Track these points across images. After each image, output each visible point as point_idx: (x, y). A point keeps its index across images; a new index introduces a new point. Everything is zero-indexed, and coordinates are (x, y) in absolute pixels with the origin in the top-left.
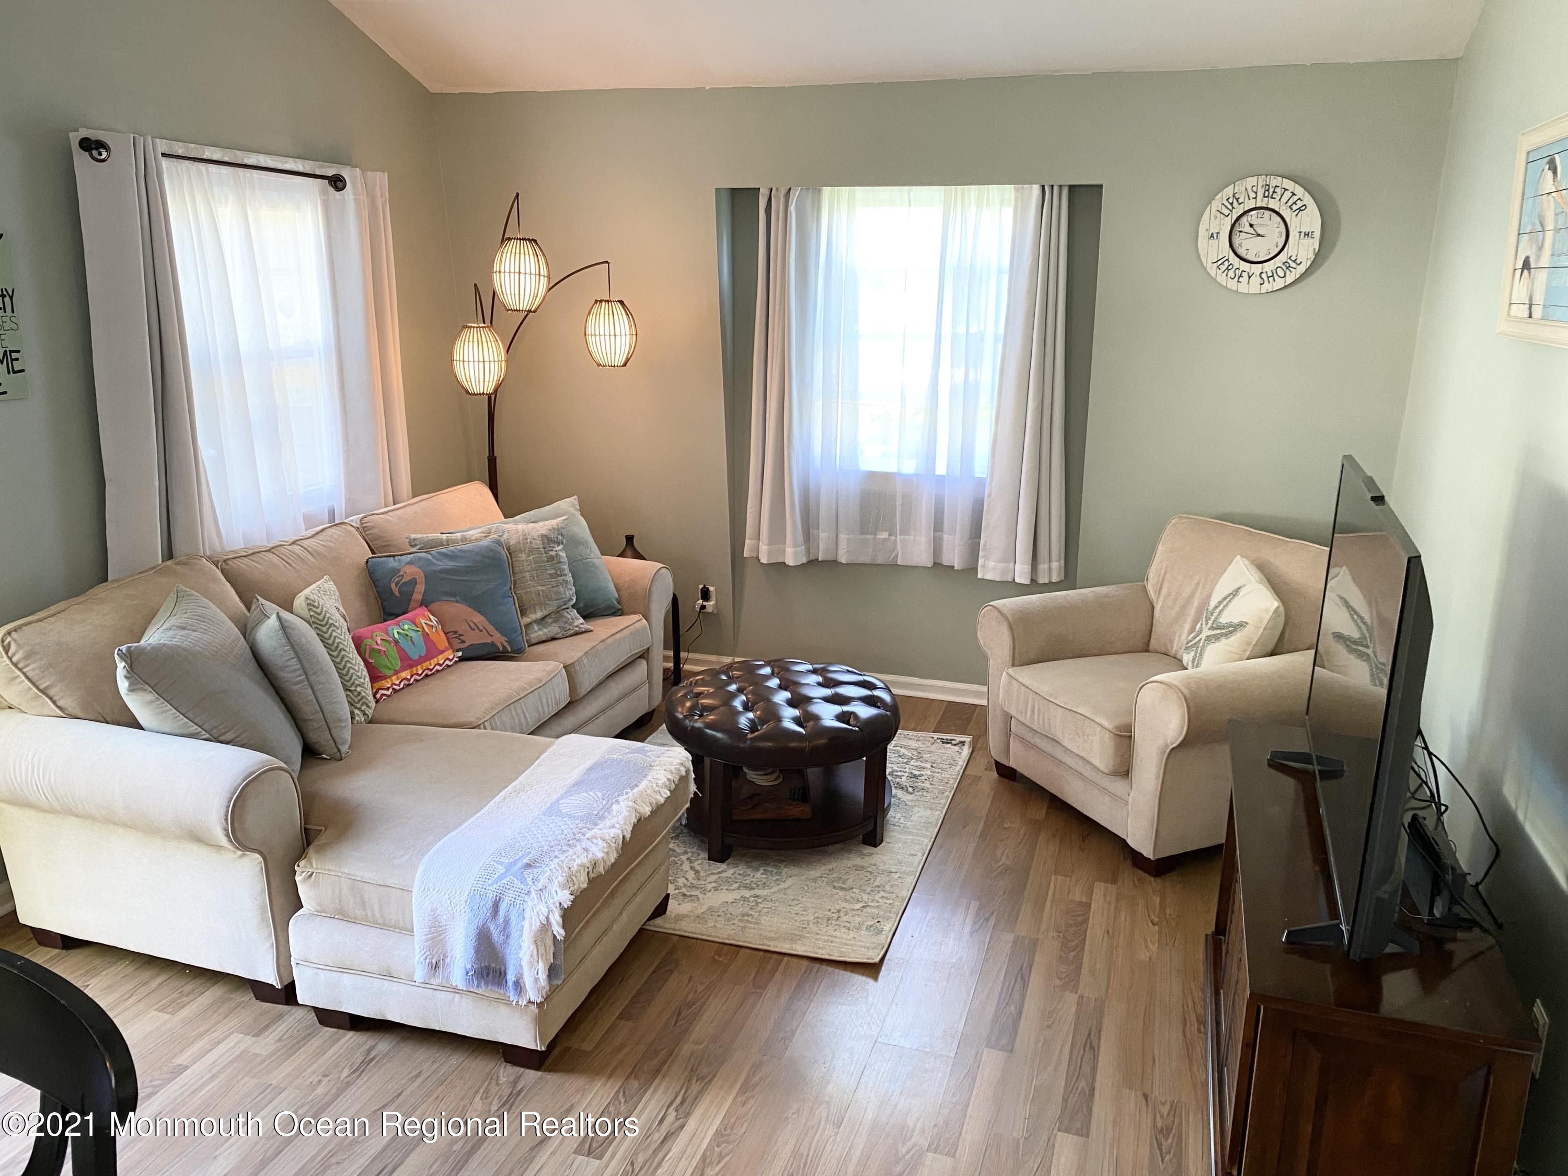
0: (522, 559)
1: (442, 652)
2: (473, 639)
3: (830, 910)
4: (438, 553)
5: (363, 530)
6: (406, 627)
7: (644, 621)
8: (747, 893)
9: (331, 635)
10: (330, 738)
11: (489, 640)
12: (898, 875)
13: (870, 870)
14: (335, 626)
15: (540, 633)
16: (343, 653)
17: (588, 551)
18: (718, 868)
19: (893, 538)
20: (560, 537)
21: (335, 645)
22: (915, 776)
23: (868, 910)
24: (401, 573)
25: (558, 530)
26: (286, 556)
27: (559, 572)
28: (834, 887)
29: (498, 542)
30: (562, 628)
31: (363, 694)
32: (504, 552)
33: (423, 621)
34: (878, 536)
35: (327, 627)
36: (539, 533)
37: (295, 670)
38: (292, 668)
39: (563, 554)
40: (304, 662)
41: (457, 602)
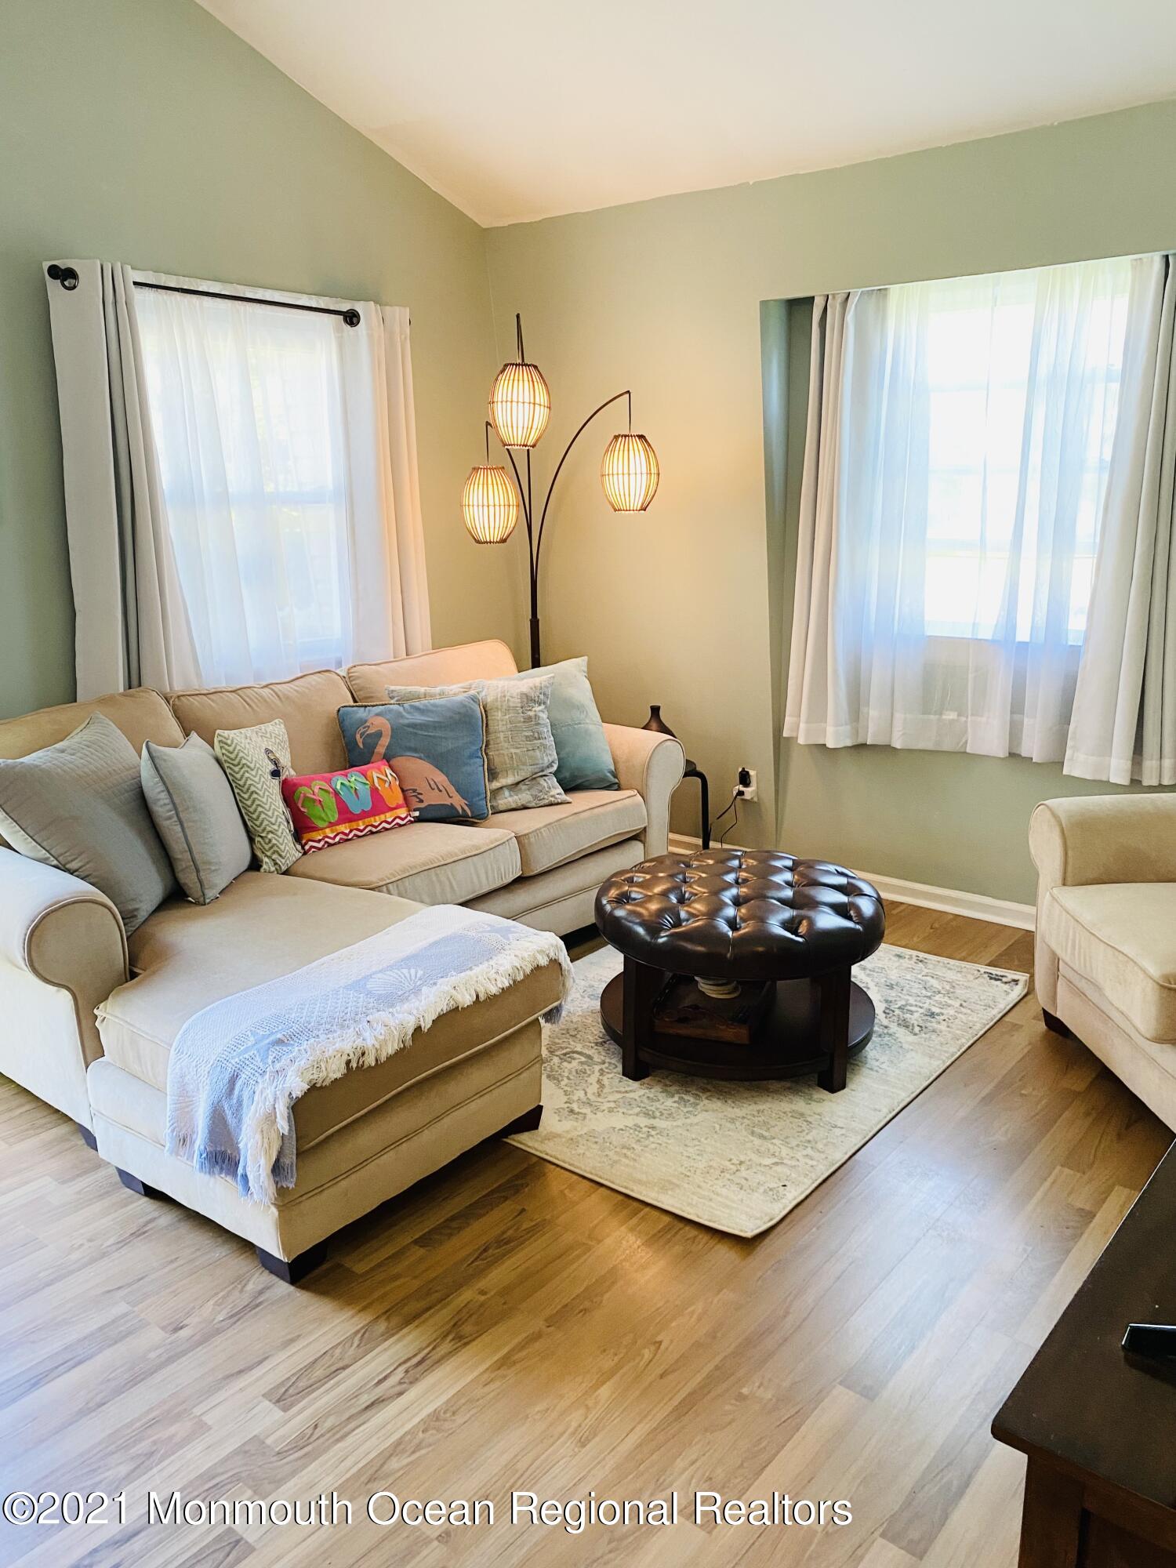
0: (499, 718)
1: (392, 809)
2: (432, 798)
3: (730, 1160)
4: (411, 706)
5: (348, 680)
6: (353, 779)
7: (639, 798)
8: (643, 1122)
9: (242, 776)
10: (197, 880)
11: (448, 802)
12: (843, 1131)
13: (809, 1119)
14: (248, 767)
15: (510, 799)
16: (255, 796)
17: (583, 716)
18: (629, 1086)
19: (963, 719)
20: (542, 697)
21: (246, 787)
22: (932, 1015)
23: (779, 1169)
24: (367, 724)
25: (541, 688)
26: (251, 699)
27: (536, 735)
28: (753, 1133)
29: (474, 699)
30: (535, 797)
31: (274, 841)
32: (478, 711)
33: (375, 775)
34: (944, 717)
35: (240, 767)
36: (519, 691)
37: (165, 804)
38: (162, 802)
39: (544, 716)
40: (174, 797)
41: (420, 758)
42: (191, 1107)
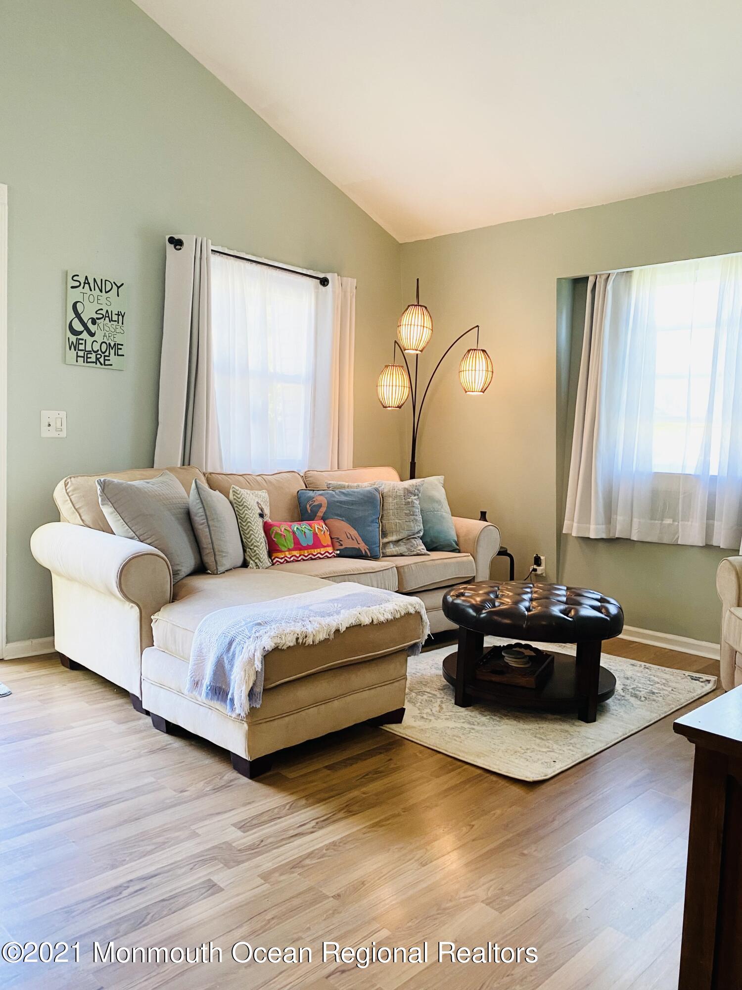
0: (390, 501)
1: (325, 547)
2: (348, 544)
3: (521, 747)
4: (340, 492)
5: (305, 478)
6: (304, 527)
7: (471, 558)
8: (466, 726)
9: (244, 512)
10: (214, 560)
11: (357, 546)
12: (593, 741)
13: (572, 733)
14: (248, 507)
15: (394, 549)
16: (249, 524)
17: (440, 507)
18: (458, 710)
19: (677, 523)
20: (416, 491)
21: (245, 519)
22: (653, 693)
23: (552, 754)
24: (314, 499)
25: (416, 486)
26: (251, 481)
27: (412, 513)
28: (535, 737)
29: (377, 490)
30: (409, 549)
31: (257, 552)
32: (378, 496)
33: (316, 526)
34: (664, 522)
35: (243, 507)
36: (403, 487)
37: (202, 516)
38: (200, 514)
39: (417, 502)
40: (207, 511)
41: (343, 521)
42: (203, 663)
